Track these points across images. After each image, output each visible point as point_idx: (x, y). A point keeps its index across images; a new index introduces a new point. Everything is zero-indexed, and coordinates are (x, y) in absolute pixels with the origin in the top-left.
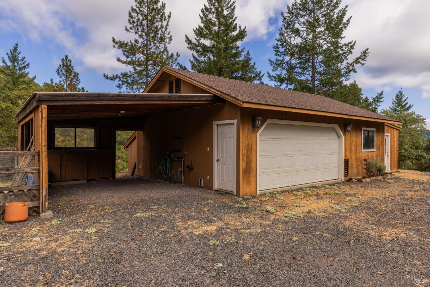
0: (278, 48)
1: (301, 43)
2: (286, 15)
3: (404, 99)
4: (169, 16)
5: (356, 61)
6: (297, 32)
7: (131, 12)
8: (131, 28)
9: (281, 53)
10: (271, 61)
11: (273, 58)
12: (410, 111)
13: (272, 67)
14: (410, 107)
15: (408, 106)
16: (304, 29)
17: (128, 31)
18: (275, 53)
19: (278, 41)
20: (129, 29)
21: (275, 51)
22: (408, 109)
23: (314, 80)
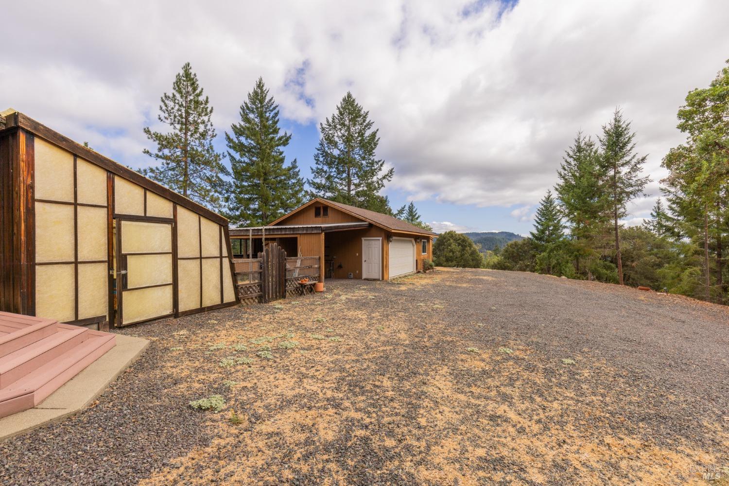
0: (319, 157)
1: (339, 155)
2: (324, 126)
3: (414, 210)
4: (211, 112)
5: (384, 178)
6: (335, 145)
7: (164, 98)
8: (166, 118)
9: (321, 162)
10: (312, 169)
11: (315, 167)
12: (418, 220)
13: (313, 174)
14: (419, 217)
15: (417, 216)
16: (341, 142)
17: (162, 120)
18: (315, 161)
19: (318, 150)
20: (163, 118)
21: (316, 160)
22: (417, 218)
23: (349, 190)
